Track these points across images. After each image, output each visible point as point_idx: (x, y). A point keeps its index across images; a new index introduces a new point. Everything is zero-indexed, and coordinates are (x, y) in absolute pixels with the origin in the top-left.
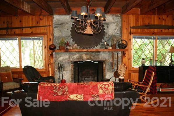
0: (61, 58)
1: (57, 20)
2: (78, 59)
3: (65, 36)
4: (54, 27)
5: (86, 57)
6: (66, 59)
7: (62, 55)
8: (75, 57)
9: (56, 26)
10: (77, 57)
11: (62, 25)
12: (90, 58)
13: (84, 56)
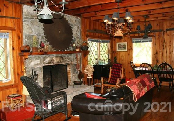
0: (32, 64)
1: (26, 13)
2: (49, 63)
3: (35, 35)
4: (23, 21)
5: (56, 61)
6: (38, 64)
7: (33, 60)
8: (47, 61)
9: (26, 19)
10: (49, 60)
11: (32, 20)
12: (59, 61)
13: (55, 60)
